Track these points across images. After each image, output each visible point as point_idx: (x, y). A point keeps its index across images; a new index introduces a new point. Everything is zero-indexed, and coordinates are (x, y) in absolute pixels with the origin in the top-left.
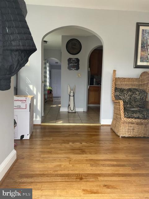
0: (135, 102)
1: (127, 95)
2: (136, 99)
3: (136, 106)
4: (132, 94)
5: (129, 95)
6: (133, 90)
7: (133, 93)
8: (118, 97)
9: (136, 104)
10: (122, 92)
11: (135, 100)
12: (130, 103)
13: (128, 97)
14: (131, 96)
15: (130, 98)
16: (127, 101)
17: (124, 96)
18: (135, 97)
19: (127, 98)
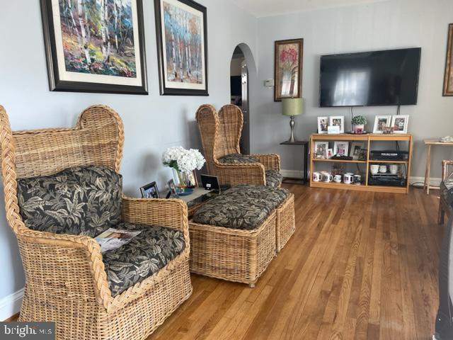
0: (100, 214)
1: (71, 199)
2: (102, 202)
3: (102, 226)
4: (89, 191)
5: (79, 199)
6: (80, 174)
7: (87, 185)
8: (44, 215)
9: (102, 222)
10: (52, 194)
11: (98, 208)
12: (87, 223)
13: (79, 207)
14: (85, 200)
15: (85, 208)
16: (77, 221)
17: (65, 208)
18: (98, 198)
19: (74, 210)
